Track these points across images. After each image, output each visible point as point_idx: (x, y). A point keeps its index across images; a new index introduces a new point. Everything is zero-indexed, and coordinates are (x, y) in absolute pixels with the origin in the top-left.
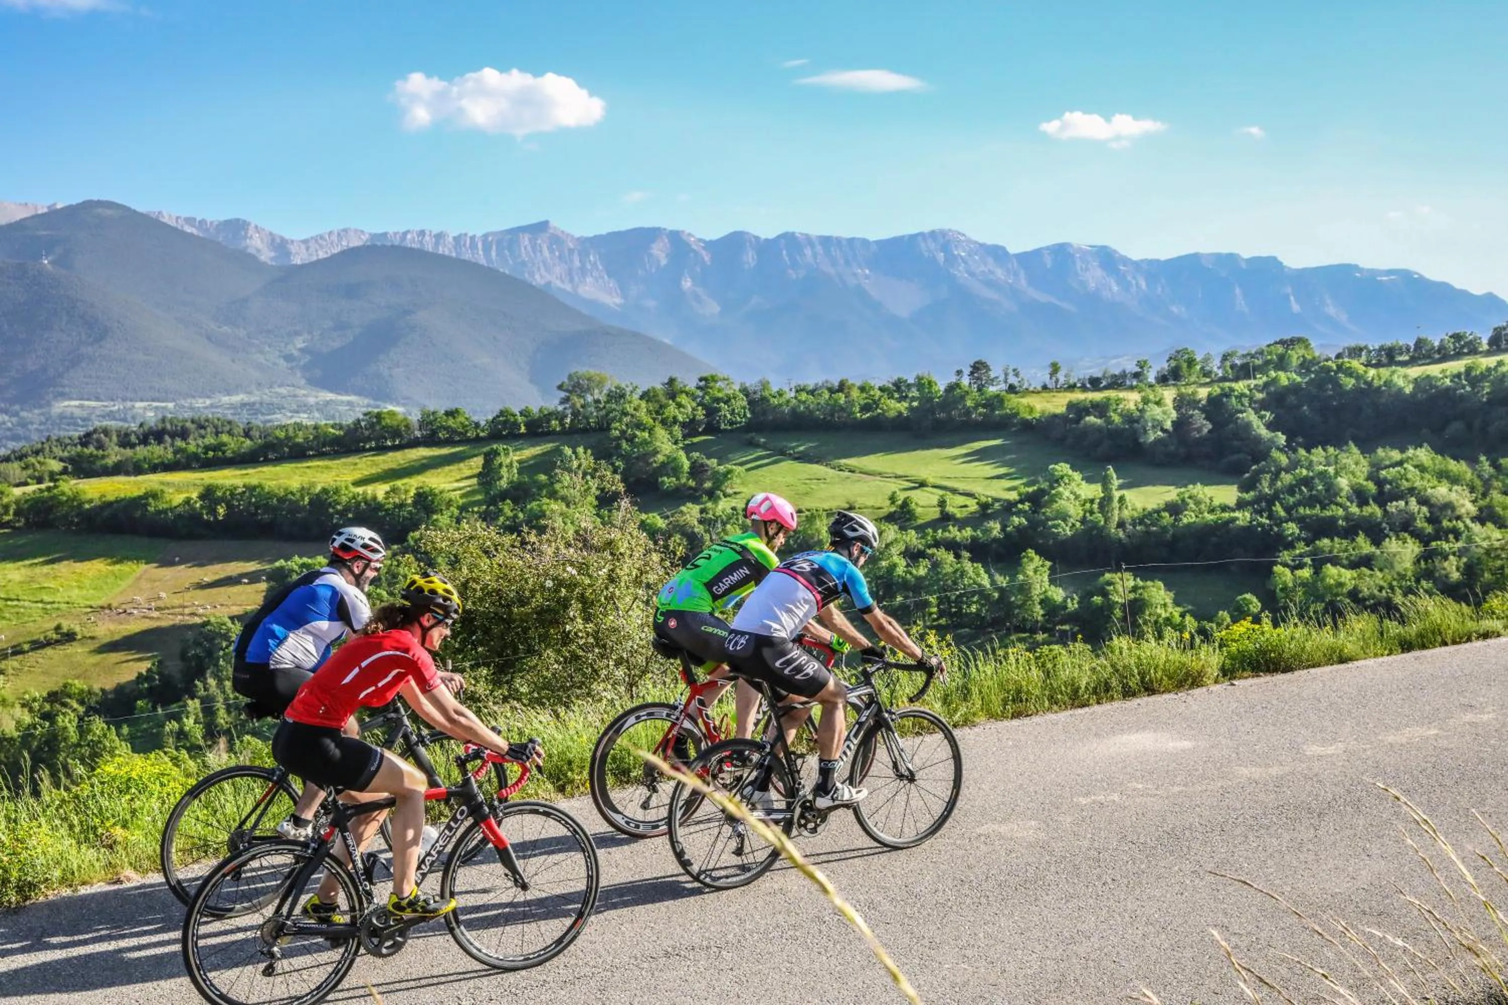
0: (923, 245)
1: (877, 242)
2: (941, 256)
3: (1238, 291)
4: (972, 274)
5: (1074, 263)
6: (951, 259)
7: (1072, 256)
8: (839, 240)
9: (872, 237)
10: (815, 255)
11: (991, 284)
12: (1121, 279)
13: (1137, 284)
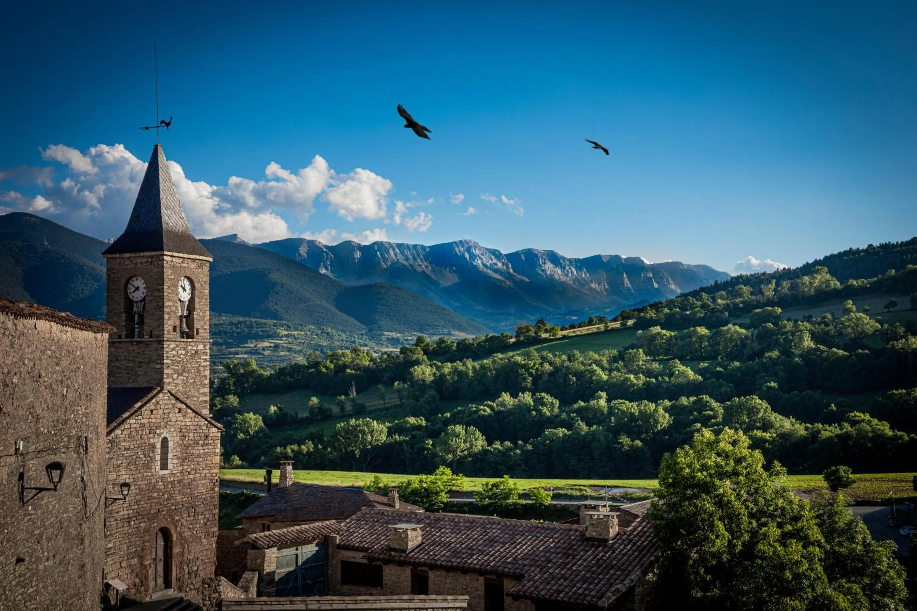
0: (457, 249)
1: (429, 247)
2: (467, 256)
3: (625, 276)
4: (485, 266)
5: (538, 259)
6: (473, 257)
7: (536, 256)
8: (408, 246)
9: (427, 244)
10: (396, 254)
11: (496, 271)
12: (563, 268)
13: (572, 272)
